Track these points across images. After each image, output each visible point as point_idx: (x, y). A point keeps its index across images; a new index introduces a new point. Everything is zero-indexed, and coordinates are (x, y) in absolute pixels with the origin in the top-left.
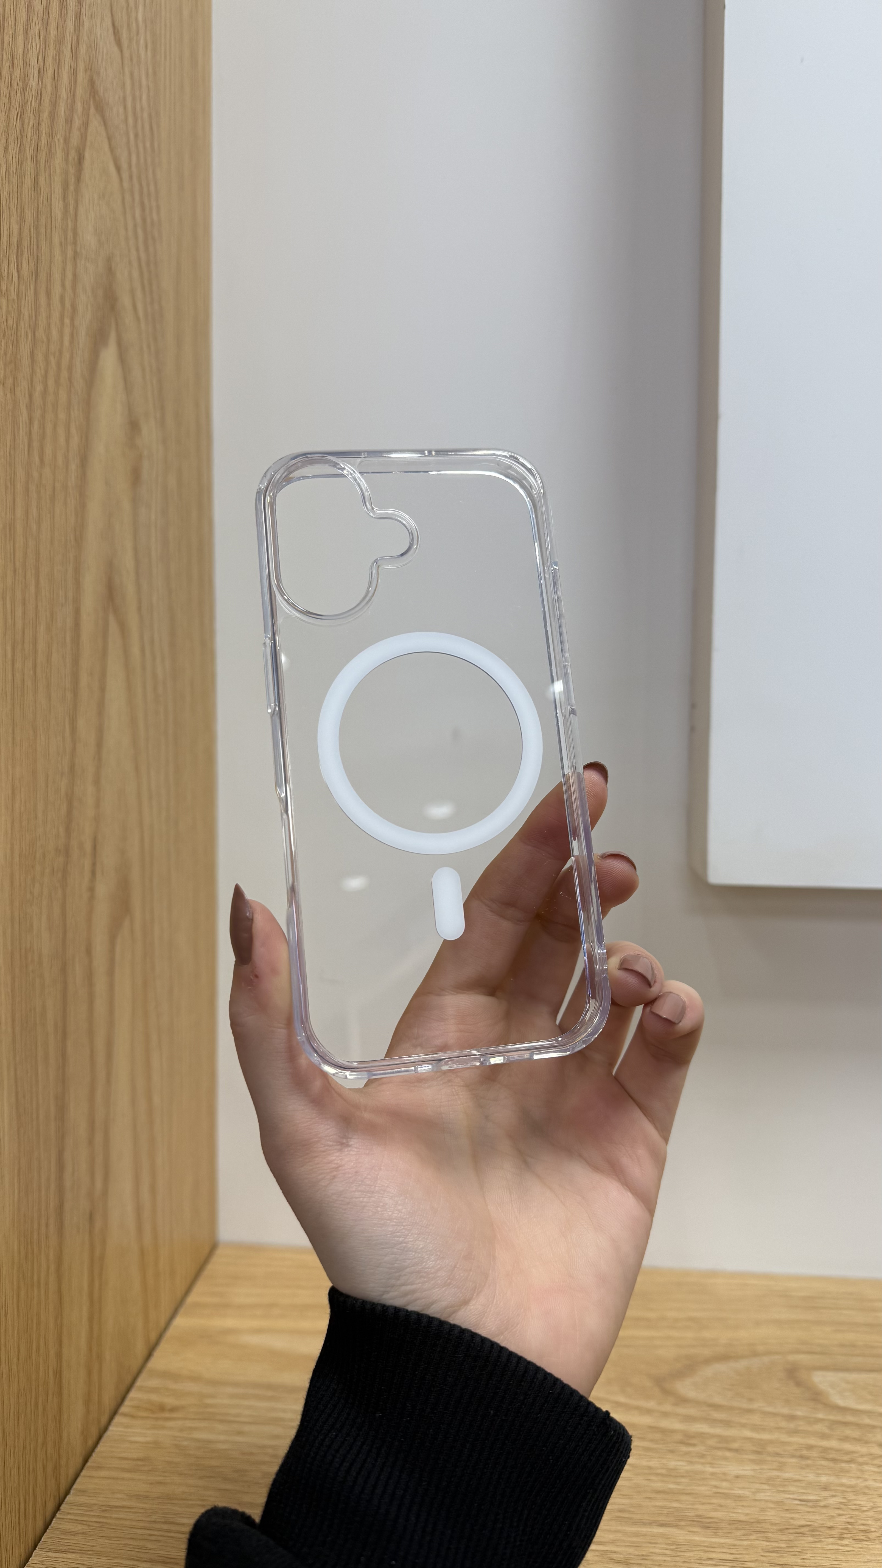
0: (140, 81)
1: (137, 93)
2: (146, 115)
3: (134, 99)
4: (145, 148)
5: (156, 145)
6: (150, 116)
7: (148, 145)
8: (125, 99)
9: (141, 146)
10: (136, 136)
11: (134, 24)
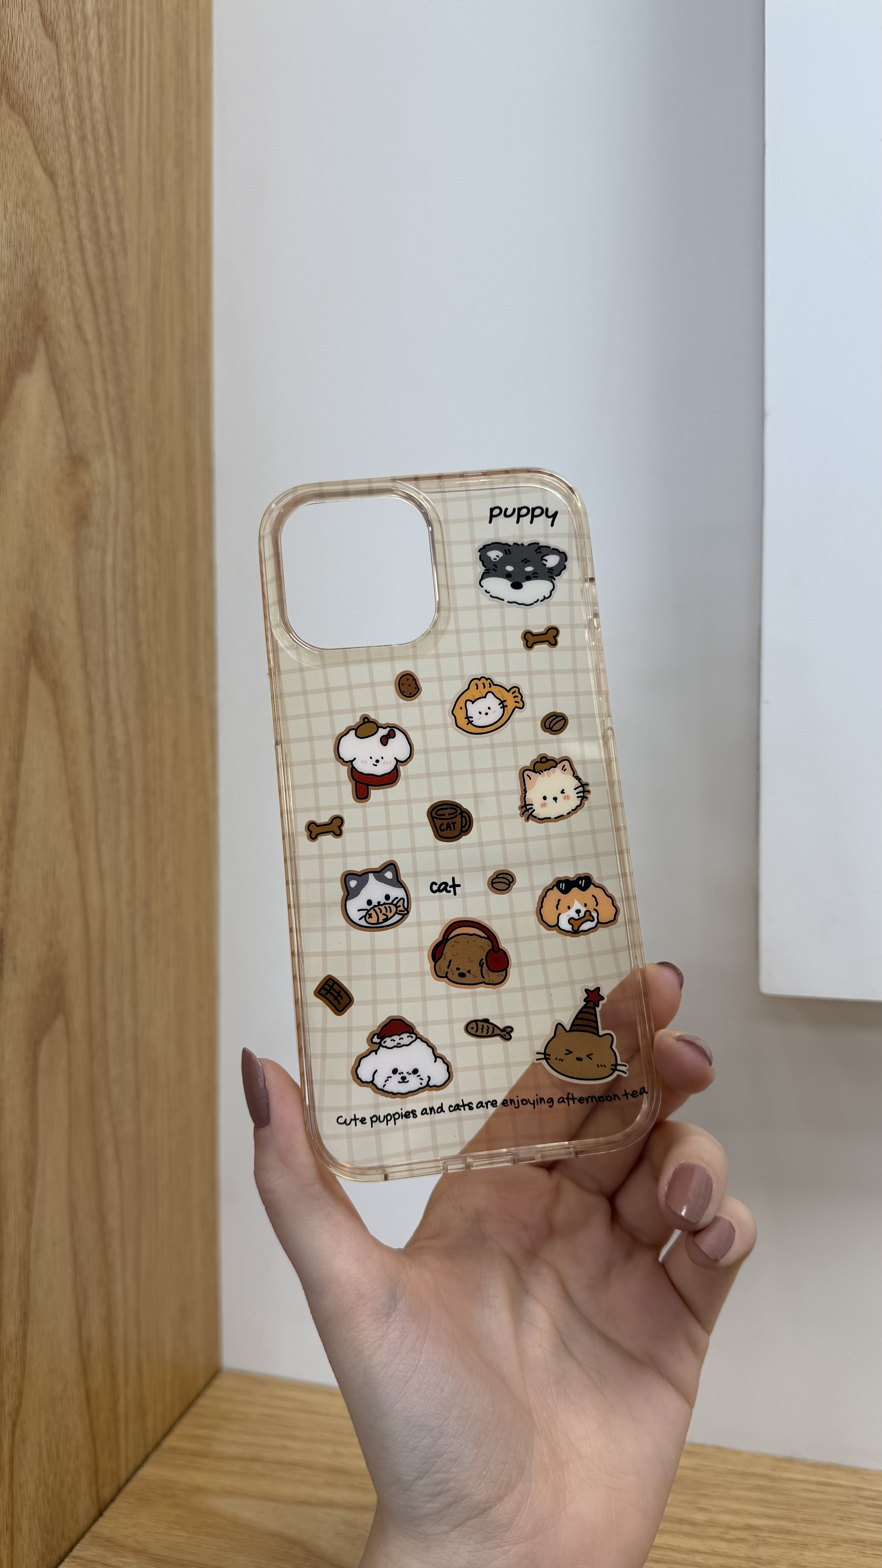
0: (89, 80)
1: (84, 93)
2: (99, 117)
3: (79, 98)
4: (97, 153)
5: (116, 150)
6: (107, 118)
7: (102, 149)
8: (62, 98)
9: (90, 152)
10: (83, 139)
11: (79, 16)
